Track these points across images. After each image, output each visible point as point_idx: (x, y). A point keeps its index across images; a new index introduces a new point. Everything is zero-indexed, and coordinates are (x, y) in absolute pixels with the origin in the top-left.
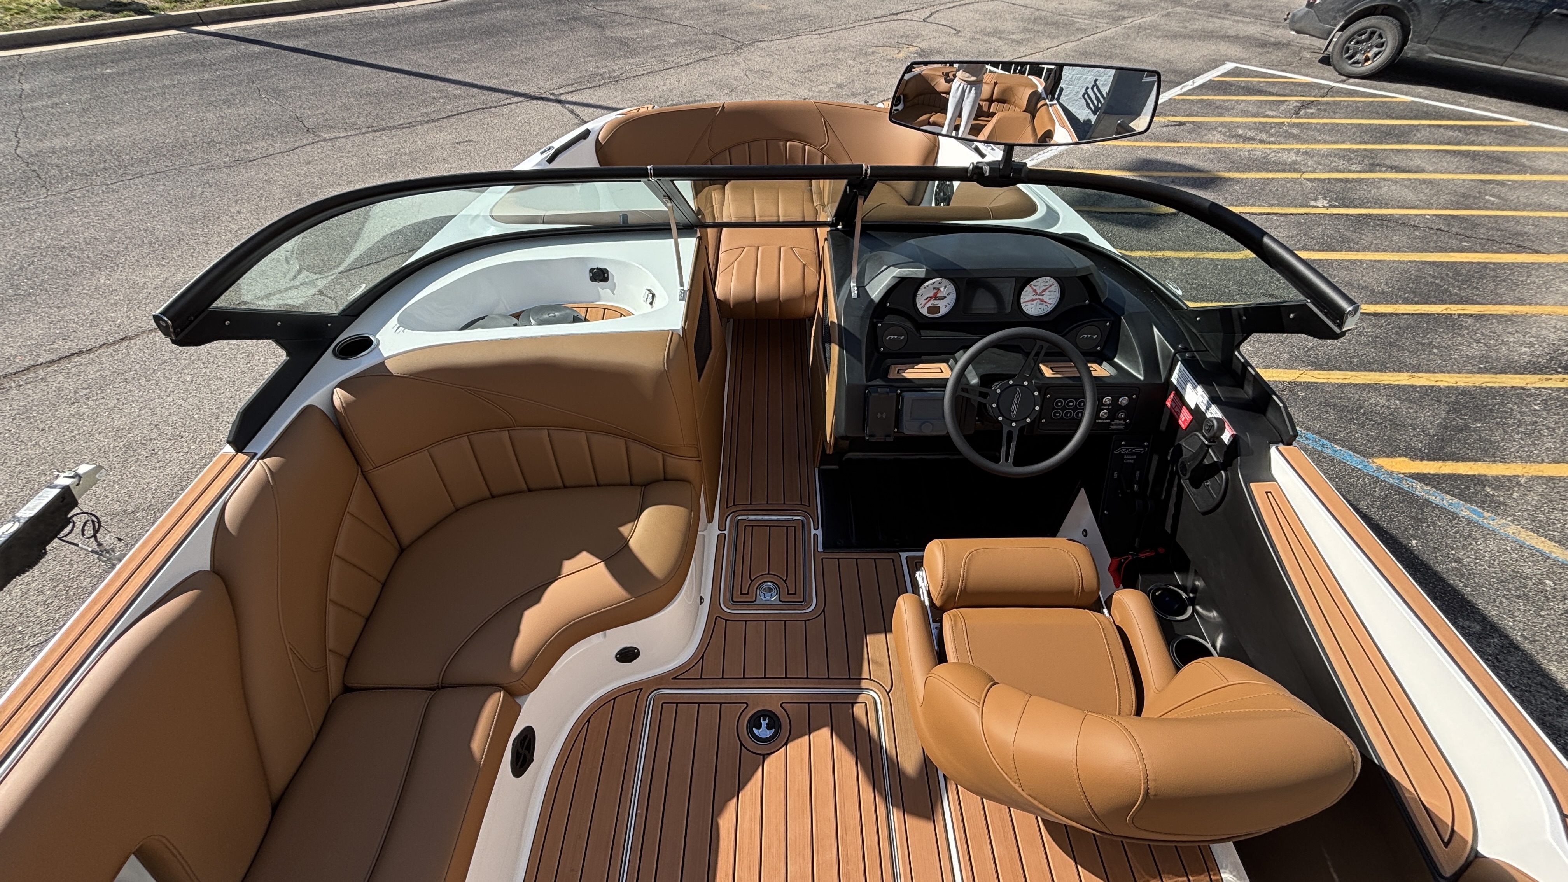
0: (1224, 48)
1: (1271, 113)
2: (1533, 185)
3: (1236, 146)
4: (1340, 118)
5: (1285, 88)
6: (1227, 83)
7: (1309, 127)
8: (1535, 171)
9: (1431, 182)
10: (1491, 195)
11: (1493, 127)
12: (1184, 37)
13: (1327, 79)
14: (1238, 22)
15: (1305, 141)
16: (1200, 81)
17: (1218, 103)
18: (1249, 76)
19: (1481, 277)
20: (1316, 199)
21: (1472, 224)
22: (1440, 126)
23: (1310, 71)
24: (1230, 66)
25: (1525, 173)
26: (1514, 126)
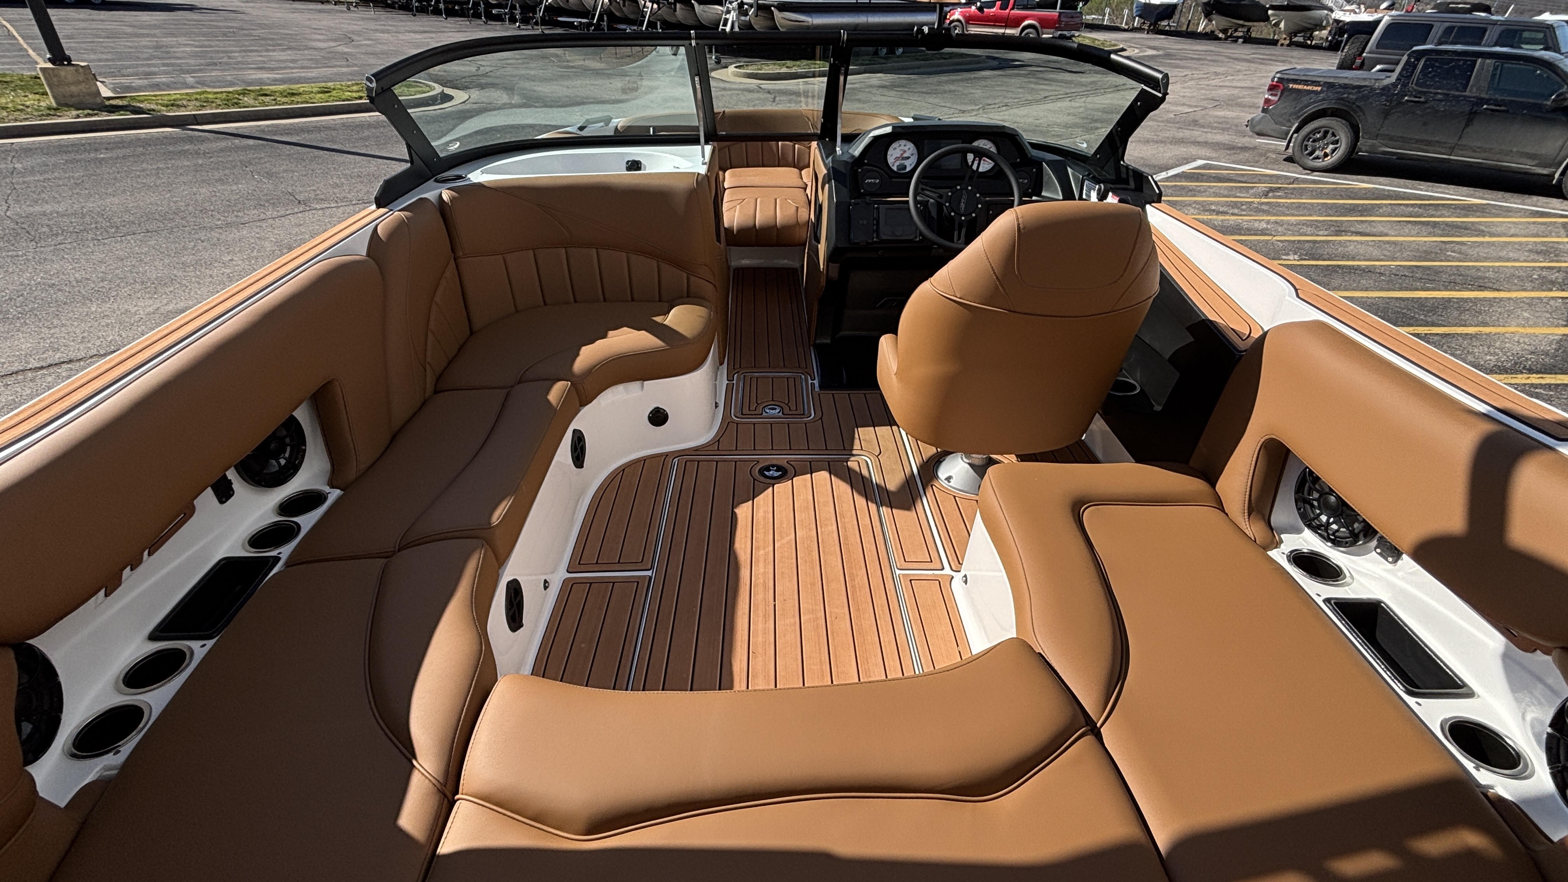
0: (1193, 150)
1: (1243, 195)
2: (1493, 244)
3: (1210, 217)
4: (1306, 199)
5: (1254, 178)
6: (1199, 174)
7: (1278, 205)
8: (1492, 235)
9: (1395, 243)
10: (1452, 252)
11: (1451, 204)
12: (1157, 142)
13: (1293, 172)
14: (1206, 132)
15: (1275, 215)
16: (1172, 172)
17: (1191, 188)
18: (1219, 169)
19: (1445, 308)
20: (1288, 254)
21: (1437, 271)
22: (1401, 205)
23: (1277, 167)
24: (1200, 162)
25: (1484, 236)
26: (1472, 204)
